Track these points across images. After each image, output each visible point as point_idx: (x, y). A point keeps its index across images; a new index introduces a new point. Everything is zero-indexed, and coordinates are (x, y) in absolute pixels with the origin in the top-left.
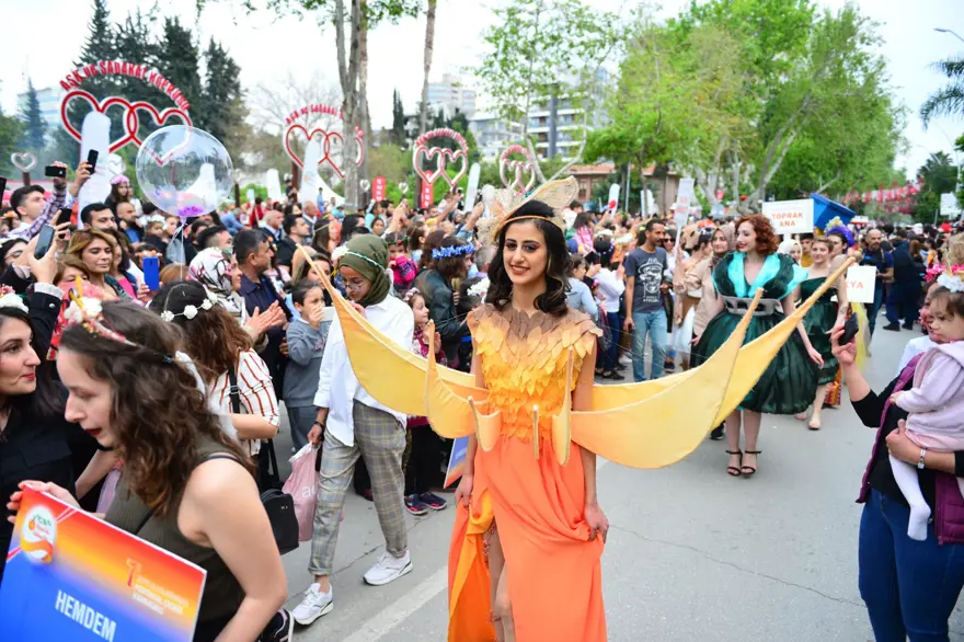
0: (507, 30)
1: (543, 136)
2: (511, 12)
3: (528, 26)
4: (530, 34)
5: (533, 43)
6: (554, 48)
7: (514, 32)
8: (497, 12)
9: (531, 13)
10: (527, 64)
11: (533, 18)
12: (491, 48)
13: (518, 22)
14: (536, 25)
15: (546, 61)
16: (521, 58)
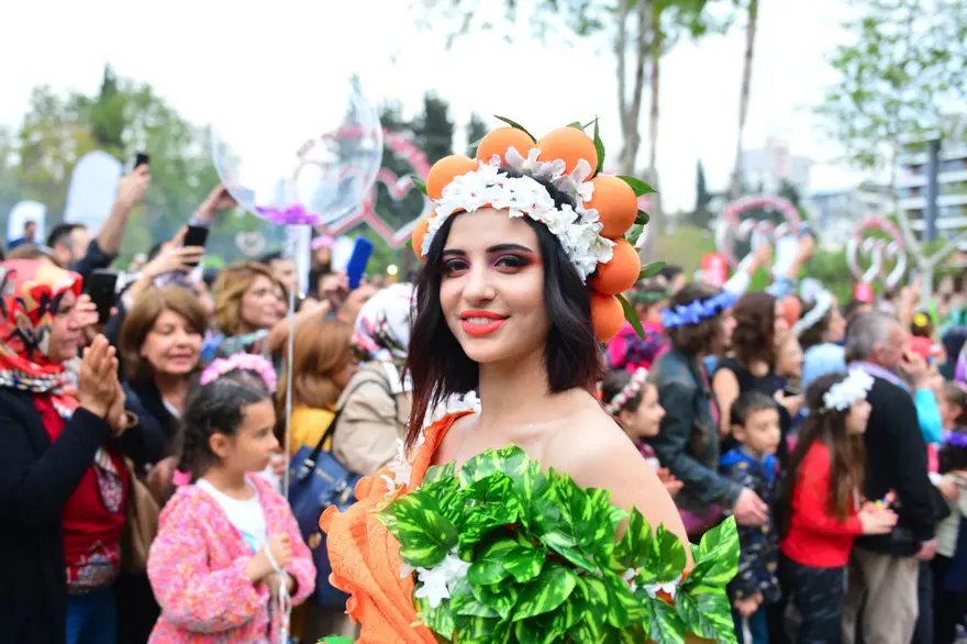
0: (863, 48)
1: (916, 214)
2: (869, 24)
3: (893, 41)
4: (899, 52)
5: (903, 65)
6: (938, 69)
7: (873, 50)
8: (847, 26)
9: (901, 23)
10: (895, 94)
11: (903, 29)
12: (837, 76)
13: (879, 37)
14: (907, 38)
15: (926, 88)
16: (884, 87)
